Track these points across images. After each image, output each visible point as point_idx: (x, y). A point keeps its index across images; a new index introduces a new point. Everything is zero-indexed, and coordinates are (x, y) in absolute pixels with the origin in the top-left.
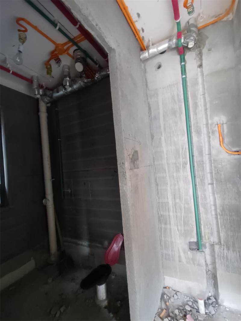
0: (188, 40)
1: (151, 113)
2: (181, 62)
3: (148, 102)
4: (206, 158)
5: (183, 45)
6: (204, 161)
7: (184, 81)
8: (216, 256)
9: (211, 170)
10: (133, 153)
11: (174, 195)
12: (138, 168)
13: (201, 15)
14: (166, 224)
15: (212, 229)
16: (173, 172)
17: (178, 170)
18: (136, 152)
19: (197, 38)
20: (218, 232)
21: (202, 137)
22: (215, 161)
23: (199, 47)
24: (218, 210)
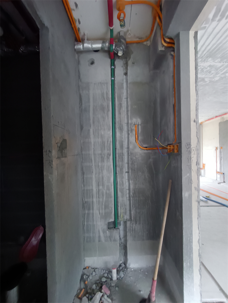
0: (118, 49)
1: (82, 105)
2: (111, 66)
3: (80, 93)
4: (125, 151)
5: (114, 52)
6: (124, 154)
7: (113, 83)
8: (128, 231)
9: (128, 160)
10: (61, 141)
11: (98, 183)
12: (66, 157)
13: (129, 32)
14: (89, 209)
15: (126, 209)
16: (99, 162)
17: (103, 160)
18: (65, 141)
19: (125, 50)
20: (130, 211)
21: (124, 134)
22: (131, 154)
23: (126, 58)
24: (131, 193)
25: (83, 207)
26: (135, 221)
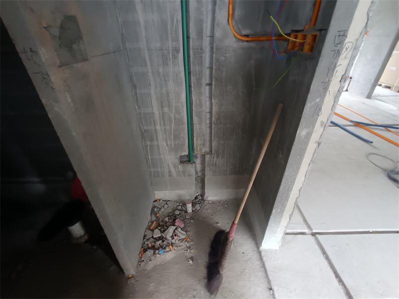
4: (206, 43)
6: (204, 49)
10: (59, 21)
11: (162, 102)
12: (86, 60)
14: (152, 140)
15: (204, 139)
16: (158, 65)
17: (165, 63)
18: (69, 21)
20: (211, 141)
22: (217, 49)
24: (213, 119)
25: (143, 137)
26: (217, 154)
